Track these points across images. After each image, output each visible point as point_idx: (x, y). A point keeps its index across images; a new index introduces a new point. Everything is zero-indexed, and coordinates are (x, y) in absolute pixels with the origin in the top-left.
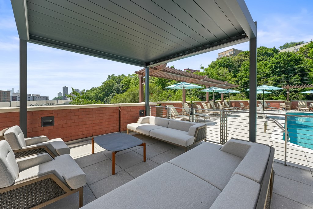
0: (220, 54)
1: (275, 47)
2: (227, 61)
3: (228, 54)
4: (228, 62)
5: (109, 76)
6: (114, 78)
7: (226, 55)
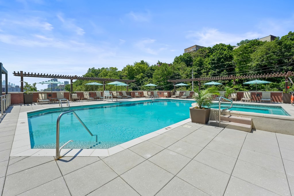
0: (186, 50)
1: (230, 44)
2: (187, 56)
3: (192, 50)
4: (187, 58)
5: (90, 69)
6: (94, 71)
7: (190, 50)
